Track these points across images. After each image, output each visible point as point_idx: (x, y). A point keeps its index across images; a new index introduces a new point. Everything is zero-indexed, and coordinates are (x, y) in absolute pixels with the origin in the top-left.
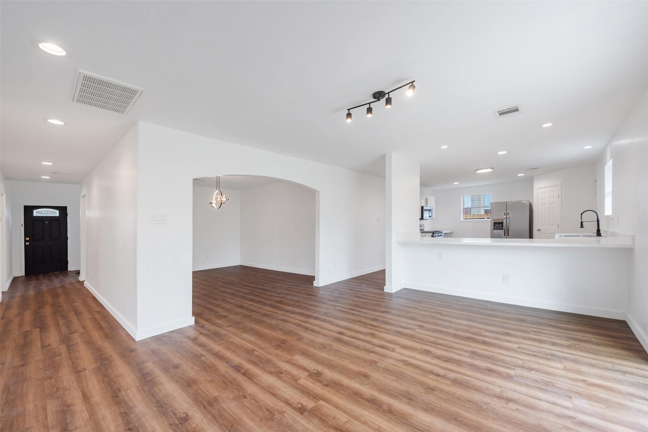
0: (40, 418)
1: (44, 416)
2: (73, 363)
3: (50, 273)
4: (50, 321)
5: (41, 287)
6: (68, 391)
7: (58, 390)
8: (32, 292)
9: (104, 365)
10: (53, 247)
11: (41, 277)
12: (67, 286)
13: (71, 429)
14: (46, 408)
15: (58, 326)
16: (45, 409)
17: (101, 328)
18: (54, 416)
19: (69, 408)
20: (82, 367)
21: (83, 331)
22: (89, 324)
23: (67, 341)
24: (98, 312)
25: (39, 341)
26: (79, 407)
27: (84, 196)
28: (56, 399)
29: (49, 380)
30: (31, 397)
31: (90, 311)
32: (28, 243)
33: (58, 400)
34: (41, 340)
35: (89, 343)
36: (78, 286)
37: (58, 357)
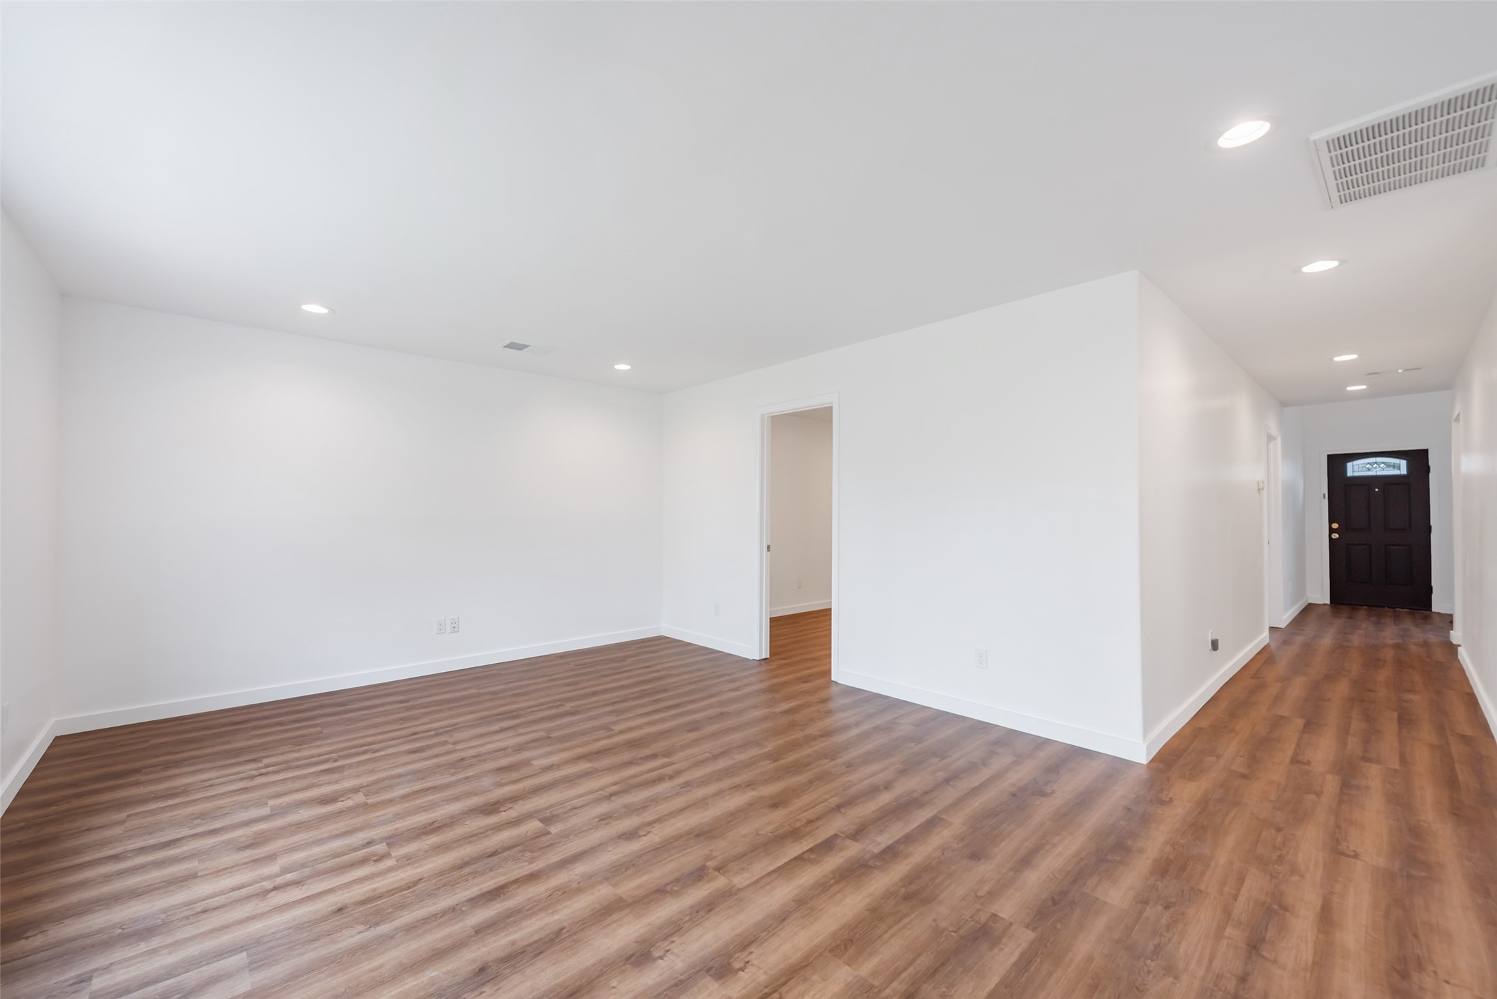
0: (1227, 889)
1: (1234, 892)
2: (1338, 827)
3: (1386, 609)
4: (1333, 715)
5: (1350, 636)
6: (1297, 878)
7: (1280, 859)
8: (1327, 640)
9: (1409, 876)
10: (1391, 547)
11: (1362, 613)
12: (1413, 648)
13: (1265, 954)
14: (1243, 881)
15: (1344, 731)
16: (1241, 880)
17: (1451, 782)
18: (1248, 905)
19: (1282, 912)
20: (1352, 848)
21: (1397, 767)
22: (1422, 758)
23: (1348, 772)
24: (1465, 739)
25: (1293, 746)
26: (1303, 925)
27: (1457, 419)
28: (1269, 877)
29: (1273, 831)
30: (1230, 841)
31: (1440, 729)
32: (1335, 536)
33: (1271, 880)
34: (1298, 745)
35: (1401, 801)
36: (1440, 655)
37: (1313, 797)
